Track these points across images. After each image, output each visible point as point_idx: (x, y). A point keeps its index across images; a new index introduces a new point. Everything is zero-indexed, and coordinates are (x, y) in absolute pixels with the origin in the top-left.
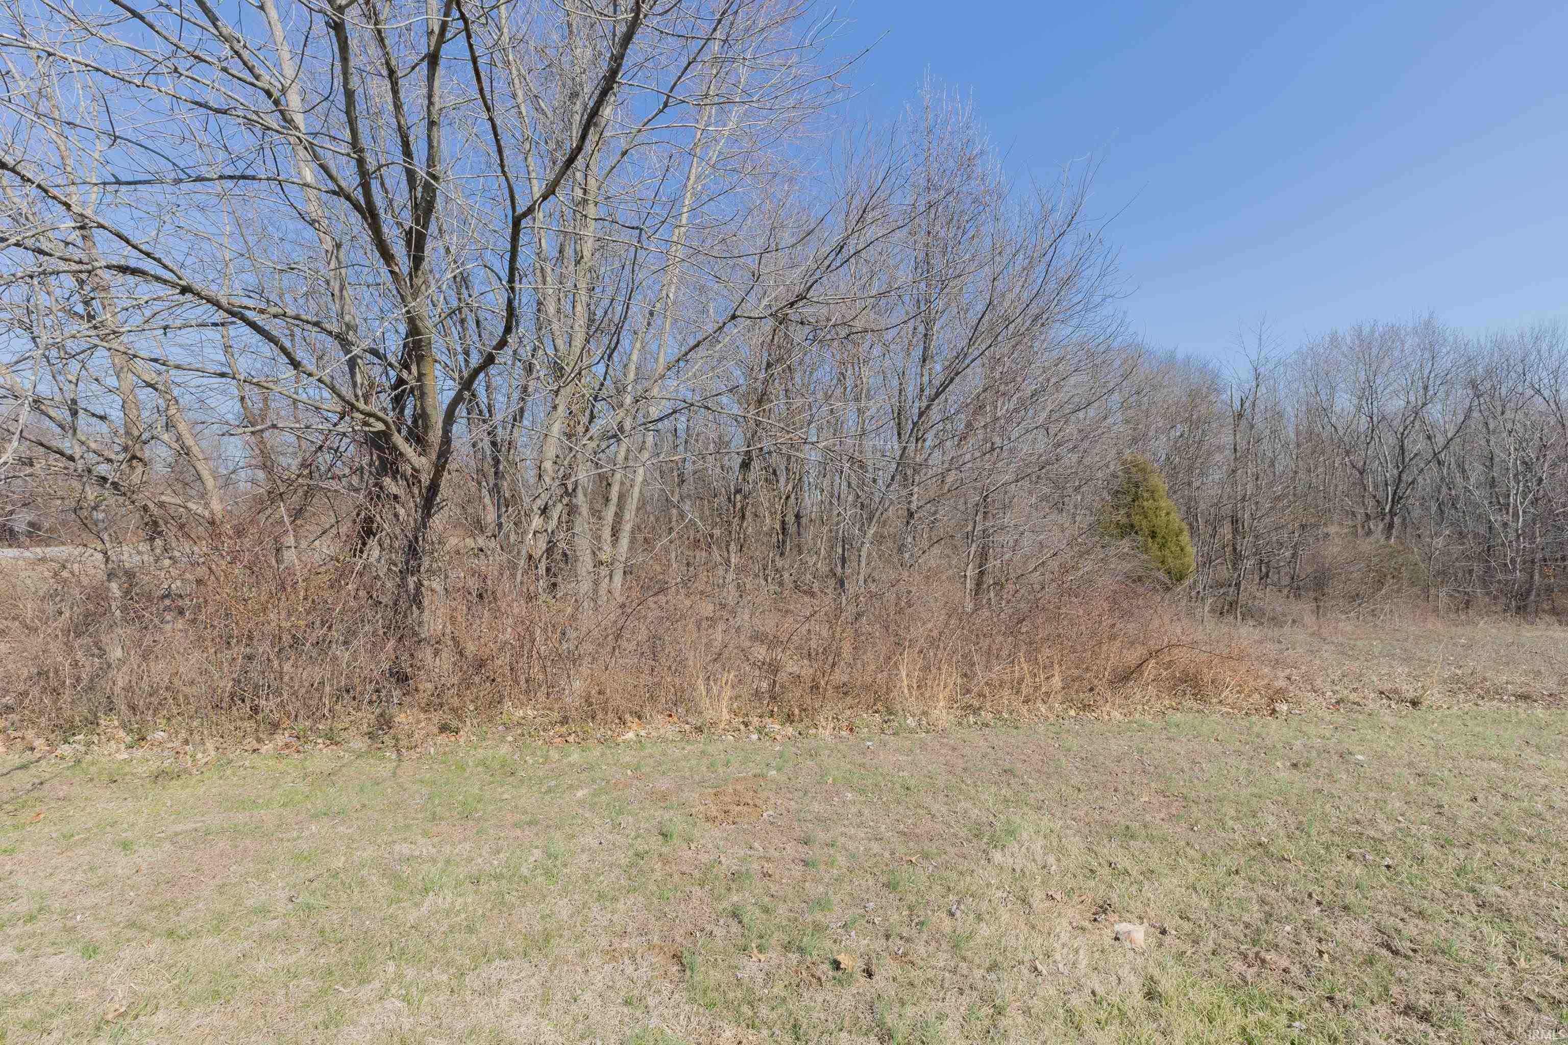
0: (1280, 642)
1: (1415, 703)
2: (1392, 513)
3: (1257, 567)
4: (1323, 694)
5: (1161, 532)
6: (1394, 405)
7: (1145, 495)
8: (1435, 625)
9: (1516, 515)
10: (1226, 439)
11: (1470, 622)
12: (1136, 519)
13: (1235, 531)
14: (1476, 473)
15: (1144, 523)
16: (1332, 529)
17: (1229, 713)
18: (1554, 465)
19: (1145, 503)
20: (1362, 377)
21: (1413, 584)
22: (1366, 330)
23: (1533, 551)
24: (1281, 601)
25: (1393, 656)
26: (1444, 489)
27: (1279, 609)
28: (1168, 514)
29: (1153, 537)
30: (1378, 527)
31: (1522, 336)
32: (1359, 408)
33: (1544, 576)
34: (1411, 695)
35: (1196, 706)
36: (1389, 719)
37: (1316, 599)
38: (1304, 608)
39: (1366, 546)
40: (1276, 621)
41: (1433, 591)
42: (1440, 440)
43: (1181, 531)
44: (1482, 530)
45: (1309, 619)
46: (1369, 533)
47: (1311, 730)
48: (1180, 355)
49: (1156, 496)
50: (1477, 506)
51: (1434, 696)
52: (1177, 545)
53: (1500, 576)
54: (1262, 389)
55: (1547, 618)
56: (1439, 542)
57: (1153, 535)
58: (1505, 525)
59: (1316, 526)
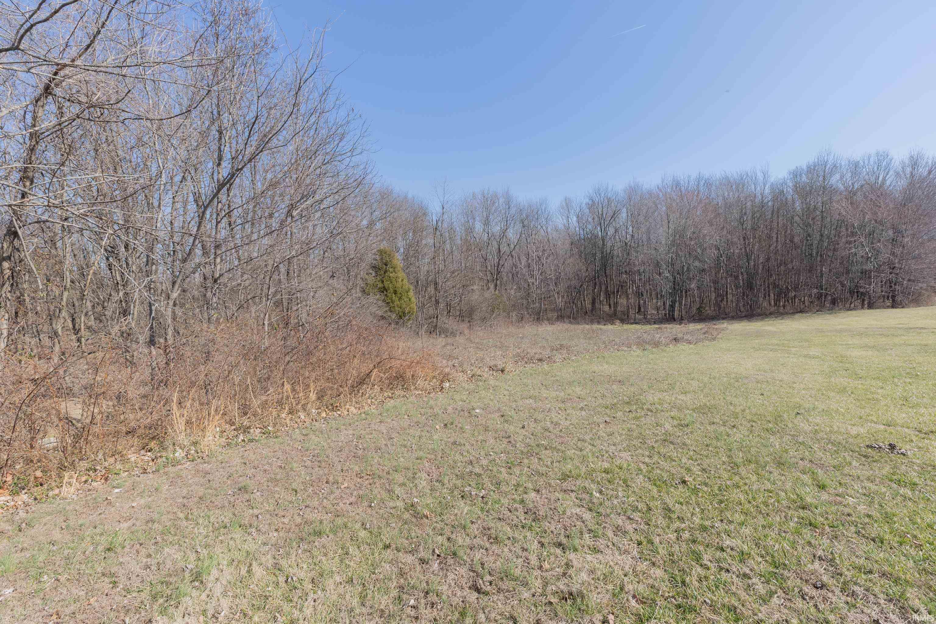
0: (453, 345)
1: (502, 371)
2: (497, 279)
3: (445, 308)
4: (467, 372)
5: (399, 291)
6: (496, 229)
7: (391, 270)
8: (512, 329)
9: (536, 280)
10: (430, 241)
11: (523, 327)
12: (386, 284)
13: (436, 289)
14: (524, 261)
15: (390, 286)
16: (475, 287)
17: (419, 394)
18: (547, 258)
19: (391, 275)
20: (485, 214)
21: (504, 311)
22: (486, 192)
23: (541, 294)
24: (455, 323)
25: (496, 346)
26: (514, 269)
27: (454, 328)
28: (402, 280)
29: (395, 294)
30: (492, 286)
31: (537, 202)
32: (484, 230)
33: (545, 305)
34: (500, 367)
35: (402, 393)
36: (492, 382)
37: (469, 322)
38: (464, 326)
39: (487, 295)
40: (453, 334)
41: (511, 314)
42: (512, 246)
43: (409, 290)
44: (526, 286)
45: (466, 332)
46: (488, 289)
47: (457, 397)
48: (410, 196)
49: (396, 270)
50: (524, 275)
51: (509, 367)
52: (407, 297)
53: (532, 306)
54: (445, 216)
55: (546, 322)
56: (512, 292)
57: (395, 292)
58: (533, 284)
59: (467, 286)
